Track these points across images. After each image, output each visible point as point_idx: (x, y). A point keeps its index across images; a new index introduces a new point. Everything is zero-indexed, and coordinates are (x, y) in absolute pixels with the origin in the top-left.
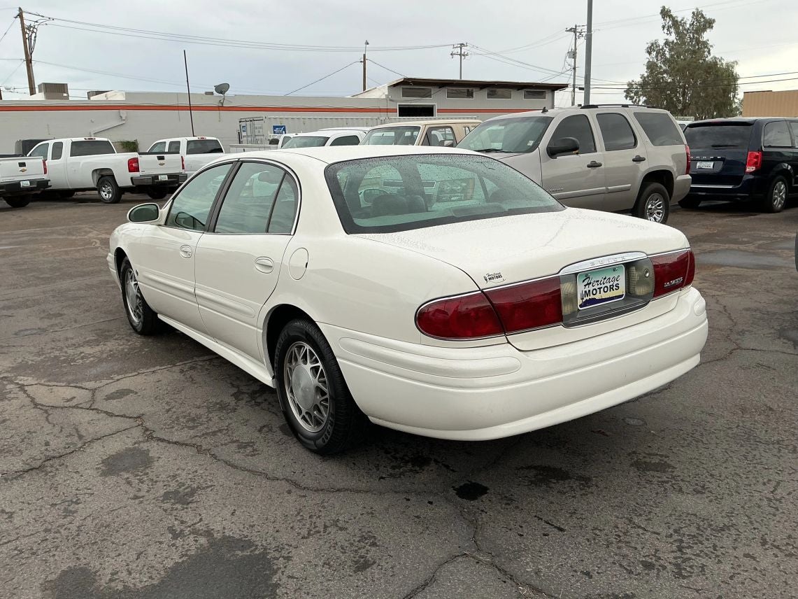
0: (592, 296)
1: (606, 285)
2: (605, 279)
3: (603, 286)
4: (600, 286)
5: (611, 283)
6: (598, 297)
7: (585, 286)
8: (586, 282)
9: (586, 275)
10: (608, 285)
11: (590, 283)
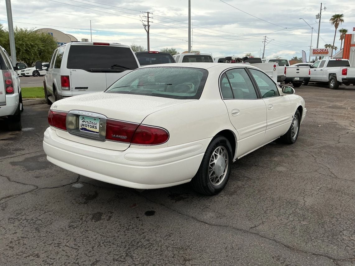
0: (85, 127)
1: (91, 125)
2: (91, 122)
3: (90, 125)
4: (88, 124)
5: (93, 125)
6: (87, 128)
7: (83, 122)
8: (83, 120)
9: (83, 117)
10: (92, 125)
11: (84, 121)
